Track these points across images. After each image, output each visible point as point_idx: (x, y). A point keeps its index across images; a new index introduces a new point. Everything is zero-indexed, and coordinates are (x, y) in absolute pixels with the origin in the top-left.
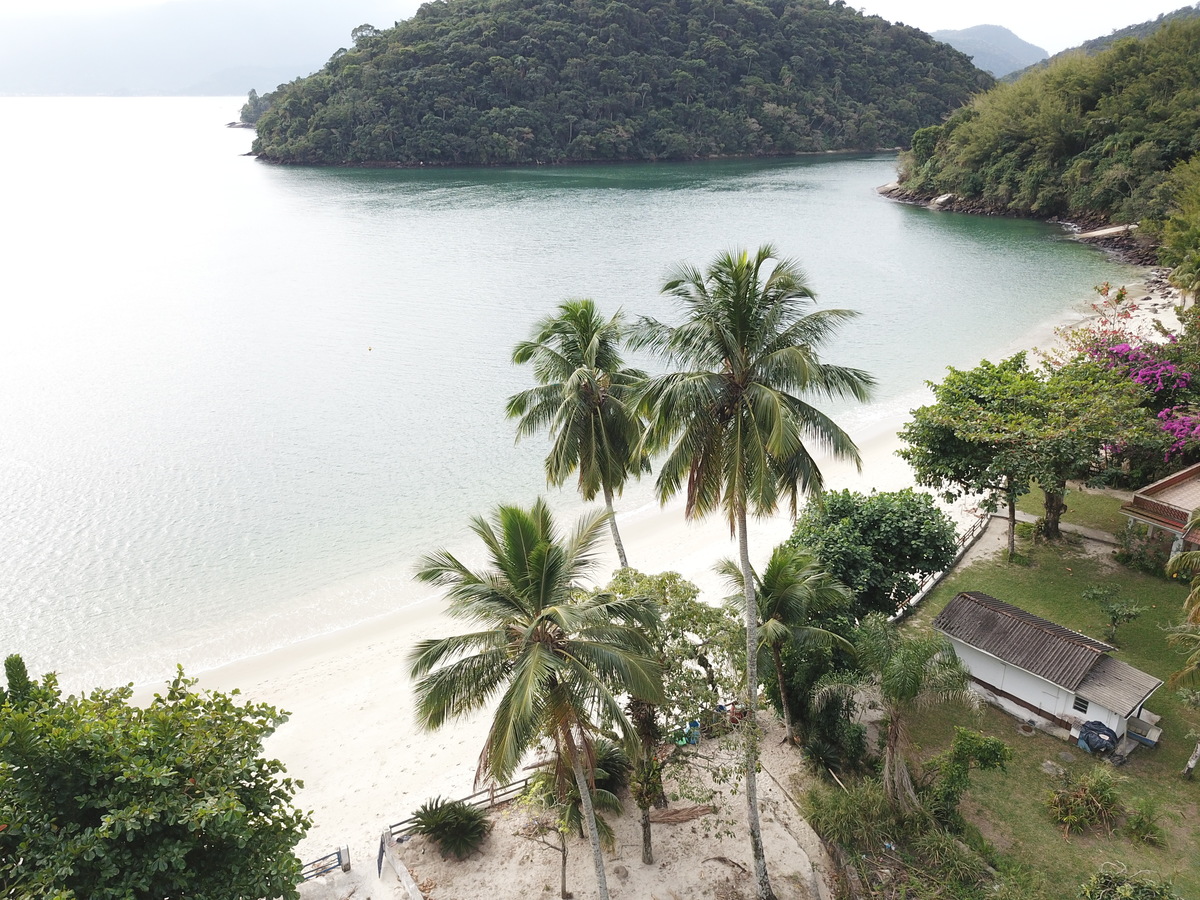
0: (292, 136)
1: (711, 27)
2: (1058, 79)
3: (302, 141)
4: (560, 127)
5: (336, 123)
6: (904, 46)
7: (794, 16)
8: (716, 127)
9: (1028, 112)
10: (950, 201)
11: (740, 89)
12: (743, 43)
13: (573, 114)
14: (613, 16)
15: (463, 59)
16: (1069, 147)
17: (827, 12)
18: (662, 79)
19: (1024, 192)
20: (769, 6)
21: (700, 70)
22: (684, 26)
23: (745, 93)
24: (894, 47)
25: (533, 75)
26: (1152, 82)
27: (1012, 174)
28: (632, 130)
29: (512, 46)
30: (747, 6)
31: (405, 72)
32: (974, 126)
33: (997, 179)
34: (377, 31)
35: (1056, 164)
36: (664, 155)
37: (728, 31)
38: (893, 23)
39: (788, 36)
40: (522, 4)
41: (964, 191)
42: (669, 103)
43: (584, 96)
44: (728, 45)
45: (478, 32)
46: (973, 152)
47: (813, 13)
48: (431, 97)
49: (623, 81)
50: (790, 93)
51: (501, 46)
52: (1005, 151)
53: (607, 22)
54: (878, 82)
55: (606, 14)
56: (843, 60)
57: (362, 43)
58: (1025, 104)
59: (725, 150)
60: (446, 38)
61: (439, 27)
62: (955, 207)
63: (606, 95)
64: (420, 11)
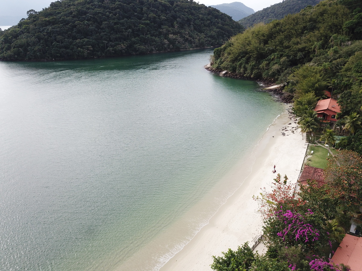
0: (5, 51)
1: (151, 10)
2: (256, 33)
3: (9, 53)
4: (102, 45)
5: (21, 46)
6: (211, 14)
7: (177, 5)
8: (154, 43)
9: (248, 44)
10: (226, 73)
11: (161, 30)
12: (161, 15)
13: (106, 40)
14: (118, 7)
15: (66, 23)
16: (261, 56)
17: (187, 4)
18: (135, 28)
19: (249, 71)
20: (169, 2)
21: (148, 24)
22: (142, 9)
23: (163, 31)
24: (209, 14)
25: (91, 28)
26: (284, 35)
27: (244, 65)
28: (126, 45)
29: (84, 18)
30: (162, 2)
31: (45, 28)
32: (232, 48)
33: (240, 66)
34: (36, 12)
35: (257, 62)
36: (138, 53)
37: (156, 11)
38: (208, 6)
39: (175, 12)
40: (86, 3)
41: (230, 70)
42: (138, 36)
43: (109, 34)
44: (156, 16)
45: (71, 13)
46: (232, 58)
47: (183, 4)
48: (55, 36)
49: (122, 29)
50: (177, 31)
51: (80, 18)
52: (242, 57)
53: (116, 9)
54: (204, 26)
55: (115, 6)
56: (193, 19)
57: (31, 16)
58: (247, 42)
59: (158, 50)
60: (59, 15)
61: (58, 11)
62: (228, 75)
63: (117, 34)
64: (51, 5)
